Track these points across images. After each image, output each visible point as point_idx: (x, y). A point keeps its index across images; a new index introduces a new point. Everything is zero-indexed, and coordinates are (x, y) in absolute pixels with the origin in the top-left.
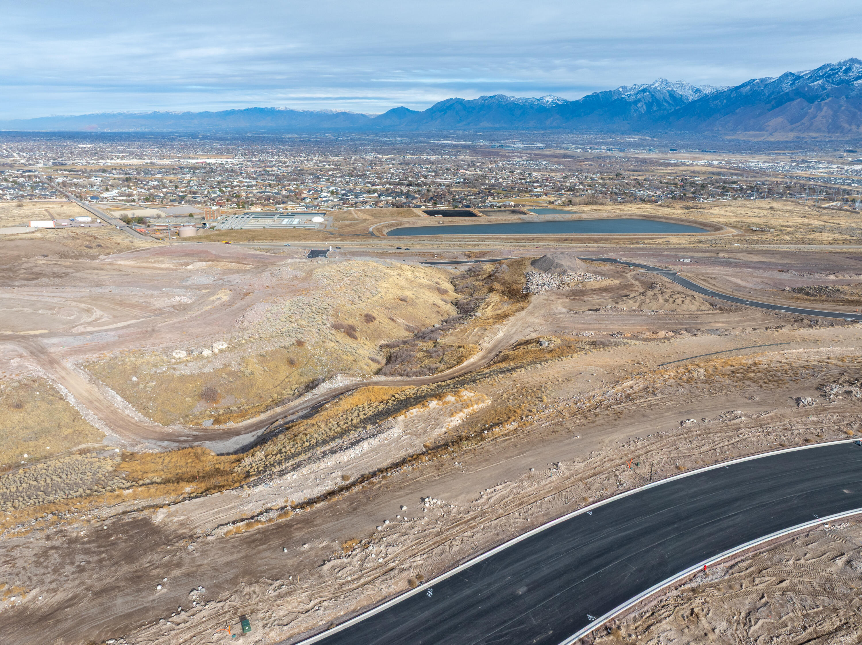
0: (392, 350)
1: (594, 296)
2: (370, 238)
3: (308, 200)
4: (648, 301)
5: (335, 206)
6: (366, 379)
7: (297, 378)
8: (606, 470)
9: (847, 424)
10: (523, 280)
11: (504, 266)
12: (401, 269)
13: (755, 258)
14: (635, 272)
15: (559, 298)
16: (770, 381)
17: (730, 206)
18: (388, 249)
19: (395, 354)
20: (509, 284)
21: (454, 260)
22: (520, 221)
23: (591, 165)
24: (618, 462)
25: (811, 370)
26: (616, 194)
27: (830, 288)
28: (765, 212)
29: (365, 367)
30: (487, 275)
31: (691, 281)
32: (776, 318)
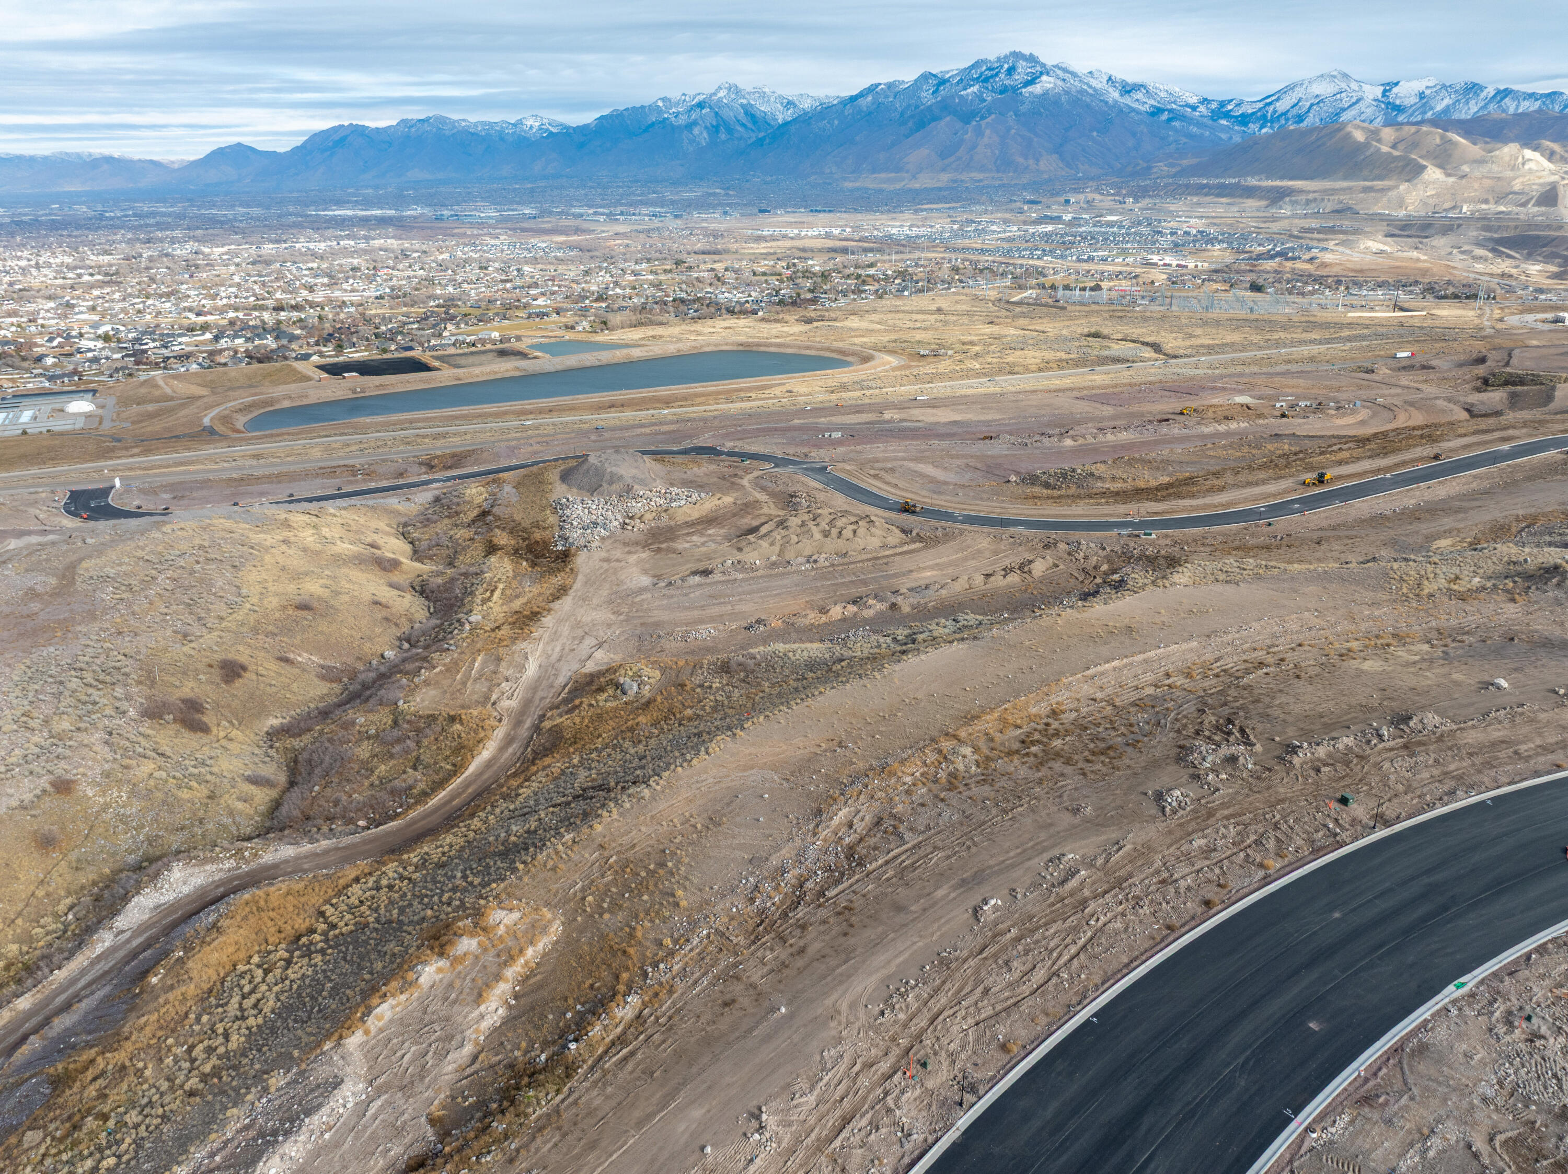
0: (296, 743)
1: (695, 538)
2: (209, 442)
3: (50, 361)
4: (794, 538)
5: (117, 370)
6: (247, 862)
7: (68, 877)
8: (865, 1098)
9: (1256, 842)
10: (552, 519)
11: (508, 488)
12: (287, 525)
13: (944, 416)
14: (756, 473)
15: (629, 553)
16: (1093, 753)
17: (875, 311)
18: (251, 467)
19: (305, 755)
20: (524, 530)
21: (401, 482)
22: (517, 374)
23: (627, 246)
24: (884, 1066)
25: (1151, 711)
26: (683, 301)
27: (1079, 471)
28: (932, 318)
29: (240, 805)
30: (475, 513)
31: (855, 481)
32: (1014, 543)
